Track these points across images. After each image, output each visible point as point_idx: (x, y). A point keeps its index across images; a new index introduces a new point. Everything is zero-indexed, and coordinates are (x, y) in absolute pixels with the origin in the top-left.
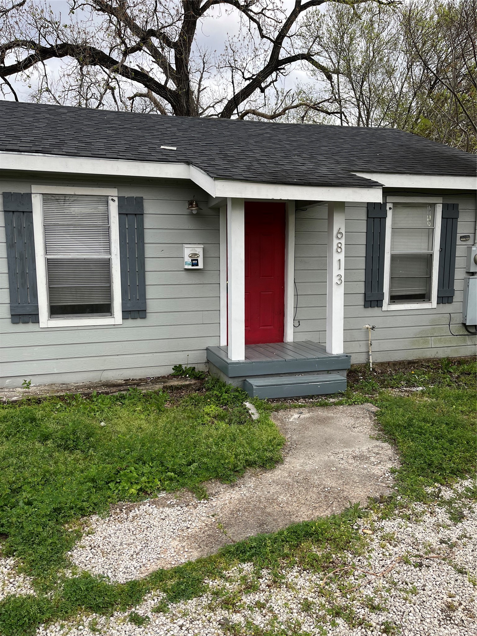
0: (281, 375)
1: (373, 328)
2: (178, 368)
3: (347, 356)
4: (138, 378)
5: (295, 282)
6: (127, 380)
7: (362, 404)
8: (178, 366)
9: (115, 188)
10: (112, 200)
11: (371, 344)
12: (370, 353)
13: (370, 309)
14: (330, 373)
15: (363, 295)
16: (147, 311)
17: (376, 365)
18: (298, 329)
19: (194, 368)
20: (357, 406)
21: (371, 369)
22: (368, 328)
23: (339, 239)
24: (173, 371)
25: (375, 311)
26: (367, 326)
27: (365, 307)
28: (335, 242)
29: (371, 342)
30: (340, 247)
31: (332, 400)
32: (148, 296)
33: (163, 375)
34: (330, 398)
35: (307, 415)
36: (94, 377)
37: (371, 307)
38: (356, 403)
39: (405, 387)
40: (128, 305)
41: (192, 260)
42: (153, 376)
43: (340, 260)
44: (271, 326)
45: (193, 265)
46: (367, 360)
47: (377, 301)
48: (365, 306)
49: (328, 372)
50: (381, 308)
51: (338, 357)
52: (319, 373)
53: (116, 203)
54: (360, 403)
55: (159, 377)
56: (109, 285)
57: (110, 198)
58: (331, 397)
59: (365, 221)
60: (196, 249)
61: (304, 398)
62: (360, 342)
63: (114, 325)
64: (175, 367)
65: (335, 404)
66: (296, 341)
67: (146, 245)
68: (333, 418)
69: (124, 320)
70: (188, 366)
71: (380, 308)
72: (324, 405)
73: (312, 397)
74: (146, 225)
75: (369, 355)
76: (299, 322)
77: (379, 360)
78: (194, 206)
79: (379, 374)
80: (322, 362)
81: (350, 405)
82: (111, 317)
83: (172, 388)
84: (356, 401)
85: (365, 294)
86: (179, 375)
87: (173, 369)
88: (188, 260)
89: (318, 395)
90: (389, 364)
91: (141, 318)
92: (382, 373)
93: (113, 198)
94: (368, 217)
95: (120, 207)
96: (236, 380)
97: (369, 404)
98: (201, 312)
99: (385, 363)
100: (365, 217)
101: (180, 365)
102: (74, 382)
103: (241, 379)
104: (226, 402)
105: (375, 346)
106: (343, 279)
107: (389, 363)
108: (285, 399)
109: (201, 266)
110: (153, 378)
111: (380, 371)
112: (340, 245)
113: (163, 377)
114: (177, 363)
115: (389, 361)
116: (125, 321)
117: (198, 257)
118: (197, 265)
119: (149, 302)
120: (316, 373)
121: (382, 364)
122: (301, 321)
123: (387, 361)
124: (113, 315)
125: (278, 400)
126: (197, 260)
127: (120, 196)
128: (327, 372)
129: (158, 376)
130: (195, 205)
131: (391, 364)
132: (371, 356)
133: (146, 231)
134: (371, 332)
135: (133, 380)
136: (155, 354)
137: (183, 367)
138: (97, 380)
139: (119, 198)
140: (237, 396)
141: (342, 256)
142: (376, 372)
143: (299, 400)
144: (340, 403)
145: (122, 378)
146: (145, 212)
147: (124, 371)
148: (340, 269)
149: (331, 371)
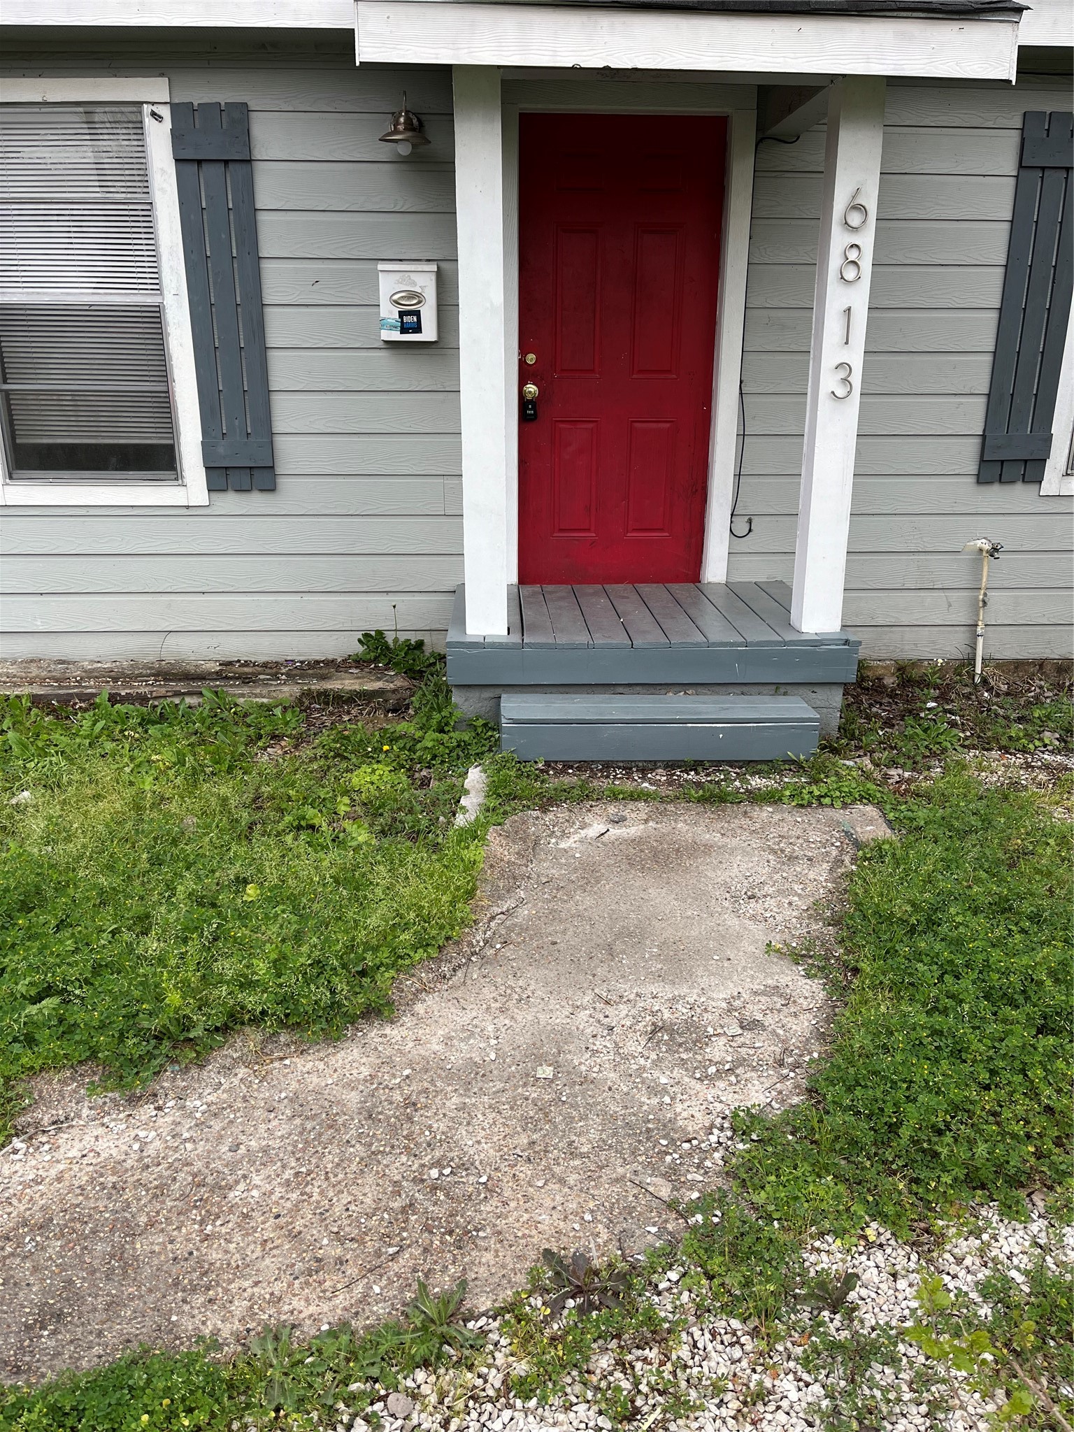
0: (621, 690)
1: (996, 550)
2: (374, 641)
3: (847, 642)
4: (262, 659)
5: (741, 394)
6: (230, 663)
7: (845, 806)
8: (373, 633)
9: (162, 75)
10: (153, 114)
11: (985, 603)
12: (979, 631)
13: (996, 487)
14: (785, 694)
15: (978, 441)
16: (279, 471)
17: (997, 667)
18: (743, 545)
19: (420, 644)
20: (823, 814)
21: (977, 680)
22: (981, 550)
23: (855, 230)
24: (360, 649)
25: (1016, 496)
26: (979, 543)
27: (979, 482)
28: (838, 240)
29: (985, 595)
30: (853, 262)
31: (756, 782)
32: (279, 425)
33: (330, 657)
34: (753, 774)
35: (633, 830)
36: (146, 650)
37: (1000, 481)
38: (827, 801)
39: (1052, 752)
40: (221, 450)
41: (402, 314)
42: (302, 658)
43: (849, 309)
44: (661, 530)
45: (404, 330)
46: (969, 650)
47: (1026, 461)
48: (982, 479)
49: (779, 688)
50: (1037, 486)
51: (816, 643)
52: (745, 689)
53: (167, 124)
54: (838, 804)
55: (318, 662)
56: (164, 389)
57: (147, 109)
58: (759, 773)
59: (1012, 181)
60: (413, 276)
61: (670, 766)
62: (949, 593)
63: (188, 507)
64: (366, 635)
65: (756, 798)
66: (737, 578)
67: (265, 265)
68: (708, 849)
69: (213, 494)
70: (402, 637)
71: (1034, 487)
72: (715, 799)
73: (696, 766)
74: (264, 198)
75: (975, 636)
76: (750, 522)
77: (1011, 652)
78: (401, 128)
79: (998, 695)
80: (755, 655)
81: (802, 806)
82: (175, 483)
83: (325, 697)
84: (826, 796)
85: (984, 436)
86: (370, 662)
87: (360, 641)
88: (389, 312)
89: (718, 763)
90: (1041, 666)
91: (261, 490)
92: (1007, 694)
93: (155, 108)
94: (1021, 166)
95: (177, 136)
96: (474, 695)
97: (869, 808)
98: (440, 480)
99: (1029, 664)
100: (1010, 167)
101: (379, 633)
102: (92, 657)
103: (488, 694)
104: (429, 757)
105: (1001, 607)
106: (856, 379)
107: (1041, 664)
108: (608, 766)
109: (429, 333)
110: (302, 662)
111: (1004, 688)
112: (853, 255)
113: (330, 663)
114: (372, 626)
115: (1045, 656)
116: (215, 495)
117: (419, 302)
118: (417, 329)
119: (284, 446)
120: (738, 690)
121: (1018, 665)
122: (755, 520)
123: (1036, 656)
124: (182, 477)
125: (583, 766)
126: (417, 313)
127: (176, 101)
128: (774, 687)
129: (317, 658)
130: (404, 123)
131: (1047, 668)
132: (980, 640)
133: (262, 217)
134: (987, 563)
135: (246, 664)
136: (307, 597)
137: (390, 638)
138: (151, 659)
139: (175, 108)
140: (467, 744)
141: (859, 298)
142: (990, 690)
143: (652, 770)
144: (772, 798)
145: (218, 657)
146: (258, 154)
147: (222, 638)
148: (847, 343)
149: (788, 687)
